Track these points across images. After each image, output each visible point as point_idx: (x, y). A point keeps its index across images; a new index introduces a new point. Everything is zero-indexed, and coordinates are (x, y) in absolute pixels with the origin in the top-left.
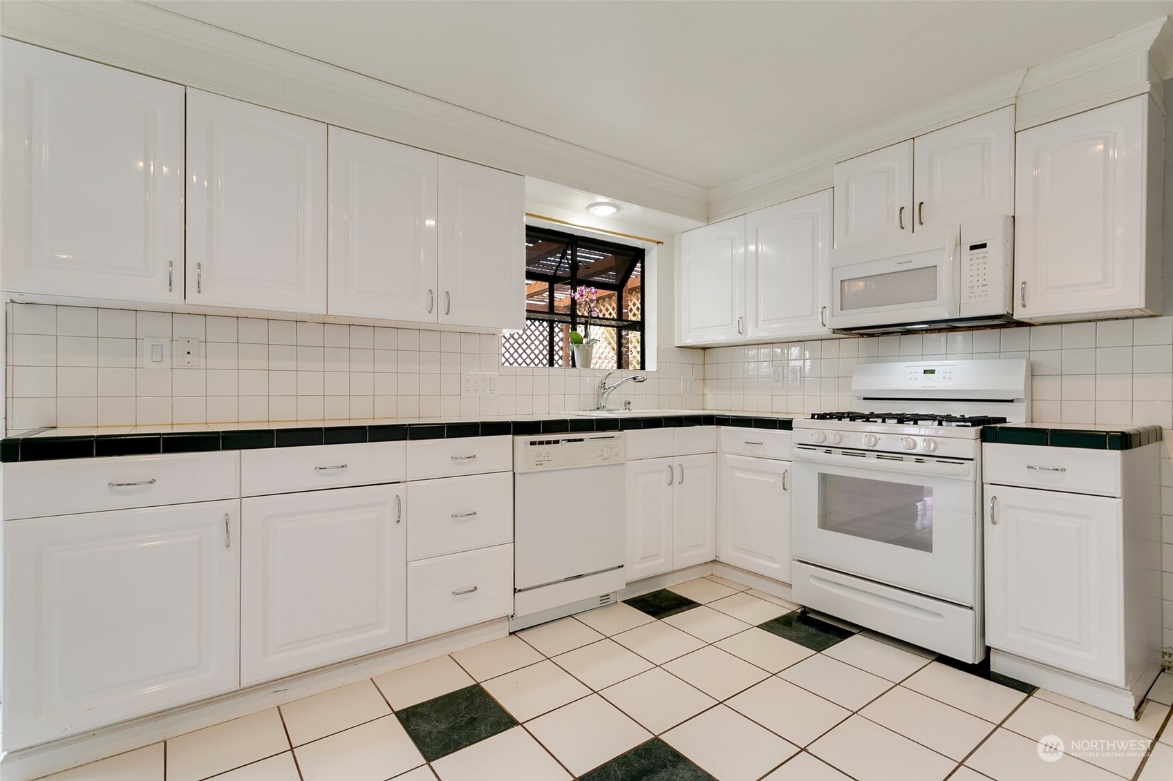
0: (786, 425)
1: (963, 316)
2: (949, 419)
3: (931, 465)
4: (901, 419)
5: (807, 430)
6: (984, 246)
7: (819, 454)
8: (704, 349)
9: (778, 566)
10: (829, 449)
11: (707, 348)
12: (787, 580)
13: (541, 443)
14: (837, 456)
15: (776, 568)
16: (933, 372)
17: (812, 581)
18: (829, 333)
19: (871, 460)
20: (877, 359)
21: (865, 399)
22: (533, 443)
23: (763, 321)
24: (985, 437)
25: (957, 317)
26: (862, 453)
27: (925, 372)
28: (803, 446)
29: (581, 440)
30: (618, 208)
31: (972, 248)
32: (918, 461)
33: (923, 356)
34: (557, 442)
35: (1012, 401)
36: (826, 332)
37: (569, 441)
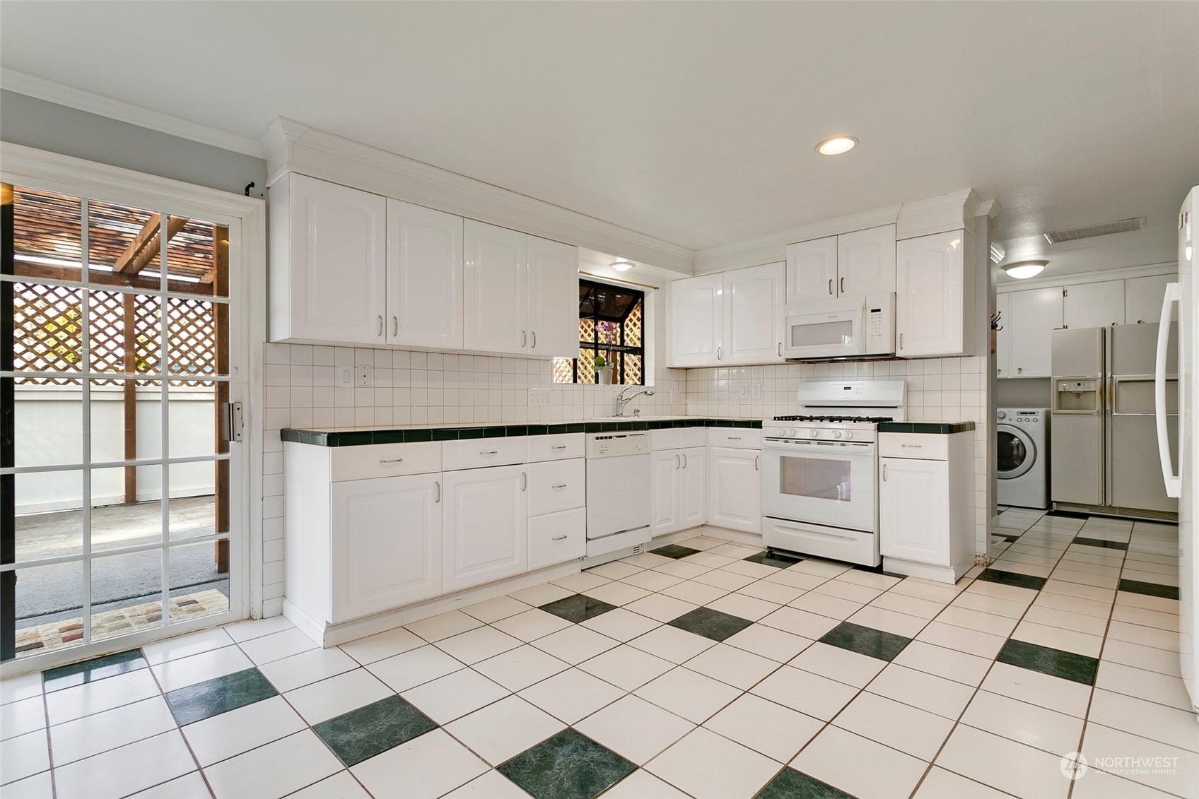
0: (758, 424)
1: (867, 353)
2: (859, 419)
3: (850, 447)
4: (832, 419)
5: (770, 428)
6: (879, 310)
7: (781, 443)
8: (686, 369)
9: (751, 523)
10: (787, 440)
11: (689, 369)
12: (758, 531)
13: (602, 438)
14: (792, 444)
15: (751, 525)
16: (849, 388)
17: (776, 529)
18: (784, 361)
19: (814, 446)
20: (814, 379)
21: (806, 407)
22: (597, 438)
23: (737, 351)
24: (879, 429)
25: (864, 354)
26: (808, 441)
27: (845, 388)
28: (768, 438)
29: (625, 436)
30: (633, 265)
31: (873, 311)
32: (842, 445)
33: (843, 378)
34: (611, 437)
35: (896, 407)
36: (782, 360)
37: (618, 437)
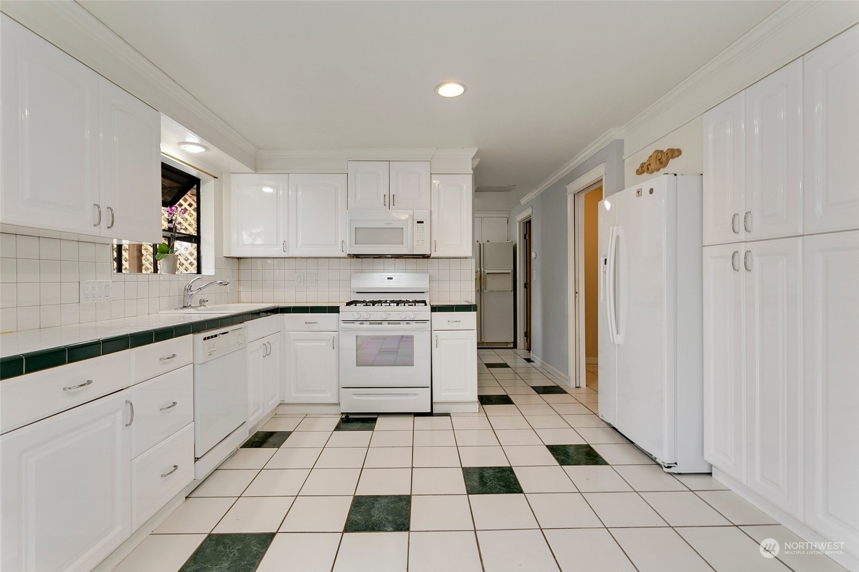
0: (335, 310)
1: (414, 254)
2: (405, 302)
3: (413, 324)
4: (398, 303)
5: (347, 313)
6: (422, 222)
7: (357, 325)
8: (238, 258)
9: (329, 395)
10: (362, 322)
11: (241, 258)
12: (336, 401)
13: (208, 338)
14: (366, 325)
15: (329, 396)
16: (392, 278)
17: (354, 397)
18: (346, 256)
19: (385, 325)
20: (362, 271)
21: (357, 293)
22: (205, 339)
23: (302, 245)
24: (432, 310)
25: (412, 254)
26: (380, 322)
27: (388, 278)
28: (345, 321)
29: (227, 332)
30: (207, 148)
31: (418, 222)
32: (407, 323)
33: (384, 271)
34: (216, 336)
35: (424, 293)
36: (344, 255)
37: (223, 334)
